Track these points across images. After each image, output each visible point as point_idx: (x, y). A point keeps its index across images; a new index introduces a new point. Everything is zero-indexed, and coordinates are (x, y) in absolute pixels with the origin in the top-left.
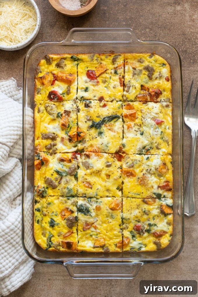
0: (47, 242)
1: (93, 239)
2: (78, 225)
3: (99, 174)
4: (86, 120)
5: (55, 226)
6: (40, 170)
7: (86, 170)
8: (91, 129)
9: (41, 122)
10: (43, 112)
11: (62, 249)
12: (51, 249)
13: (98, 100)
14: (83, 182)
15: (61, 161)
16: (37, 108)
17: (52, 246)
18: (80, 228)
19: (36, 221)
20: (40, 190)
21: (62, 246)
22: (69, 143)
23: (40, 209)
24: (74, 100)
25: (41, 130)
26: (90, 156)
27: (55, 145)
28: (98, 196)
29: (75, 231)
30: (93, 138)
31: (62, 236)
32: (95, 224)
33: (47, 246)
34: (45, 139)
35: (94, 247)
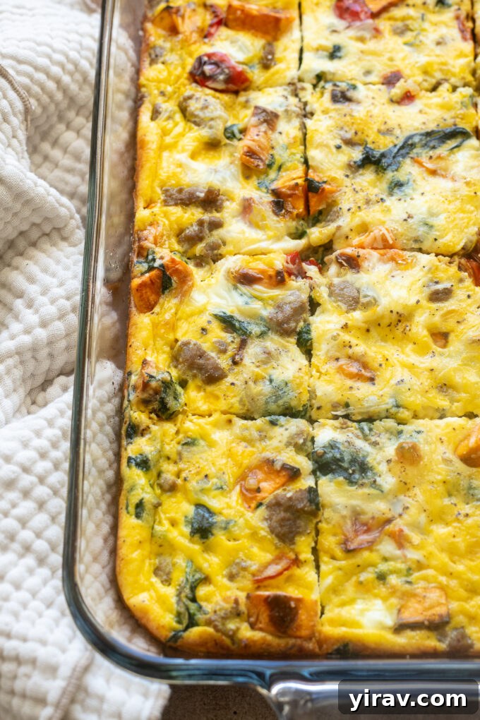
0: (179, 601)
1: (394, 591)
2: (318, 532)
3: (401, 327)
4: (339, 142)
5: (215, 531)
6: (157, 309)
7: (347, 312)
8: (361, 171)
9: (162, 148)
10: (169, 118)
11: (246, 633)
12: (195, 632)
13: (383, 84)
14: (337, 359)
15: (242, 283)
16: (151, 108)
17: (200, 617)
18: (329, 541)
19: (132, 509)
20: (151, 377)
21: (249, 616)
22: (275, 218)
23: (150, 457)
24: (290, 84)
25: (163, 174)
26: (359, 260)
27: (215, 225)
28: (401, 410)
29: (306, 555)
30: (368, 202)
31: (249, 577)
32: (398, 524)
33: (179, 622)
34: (176, 204)
35: (400, 628)
